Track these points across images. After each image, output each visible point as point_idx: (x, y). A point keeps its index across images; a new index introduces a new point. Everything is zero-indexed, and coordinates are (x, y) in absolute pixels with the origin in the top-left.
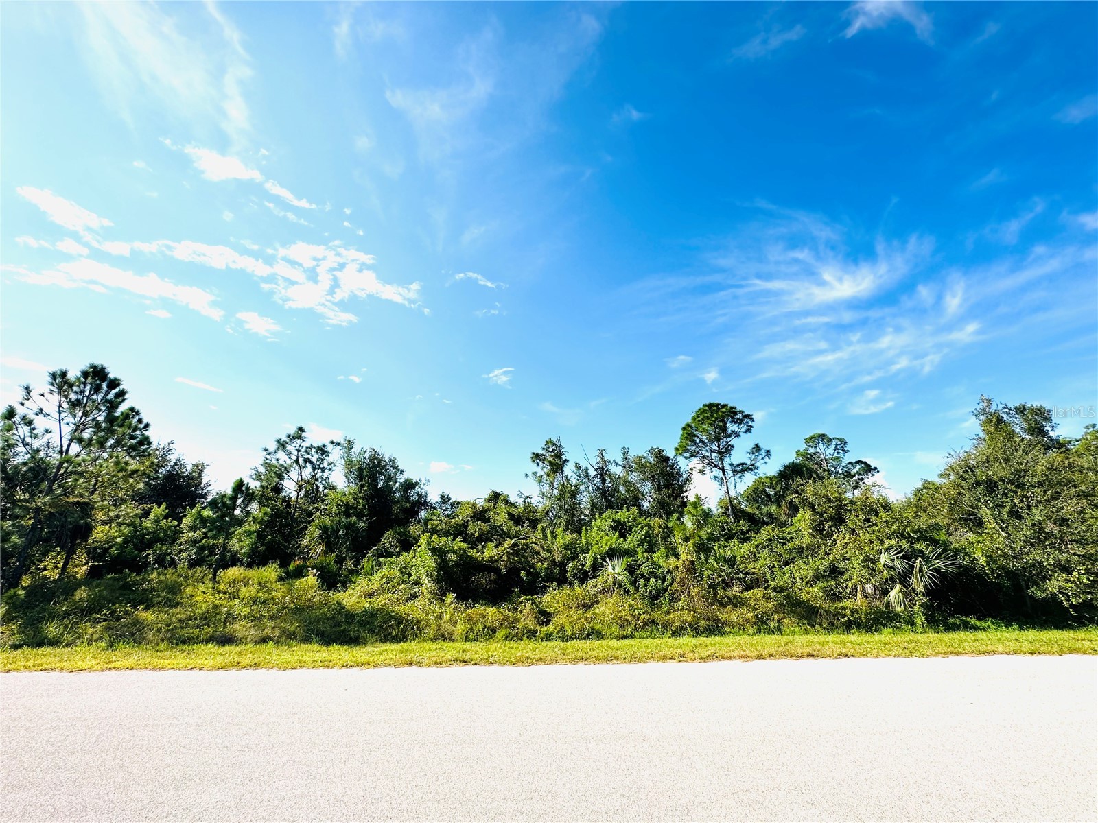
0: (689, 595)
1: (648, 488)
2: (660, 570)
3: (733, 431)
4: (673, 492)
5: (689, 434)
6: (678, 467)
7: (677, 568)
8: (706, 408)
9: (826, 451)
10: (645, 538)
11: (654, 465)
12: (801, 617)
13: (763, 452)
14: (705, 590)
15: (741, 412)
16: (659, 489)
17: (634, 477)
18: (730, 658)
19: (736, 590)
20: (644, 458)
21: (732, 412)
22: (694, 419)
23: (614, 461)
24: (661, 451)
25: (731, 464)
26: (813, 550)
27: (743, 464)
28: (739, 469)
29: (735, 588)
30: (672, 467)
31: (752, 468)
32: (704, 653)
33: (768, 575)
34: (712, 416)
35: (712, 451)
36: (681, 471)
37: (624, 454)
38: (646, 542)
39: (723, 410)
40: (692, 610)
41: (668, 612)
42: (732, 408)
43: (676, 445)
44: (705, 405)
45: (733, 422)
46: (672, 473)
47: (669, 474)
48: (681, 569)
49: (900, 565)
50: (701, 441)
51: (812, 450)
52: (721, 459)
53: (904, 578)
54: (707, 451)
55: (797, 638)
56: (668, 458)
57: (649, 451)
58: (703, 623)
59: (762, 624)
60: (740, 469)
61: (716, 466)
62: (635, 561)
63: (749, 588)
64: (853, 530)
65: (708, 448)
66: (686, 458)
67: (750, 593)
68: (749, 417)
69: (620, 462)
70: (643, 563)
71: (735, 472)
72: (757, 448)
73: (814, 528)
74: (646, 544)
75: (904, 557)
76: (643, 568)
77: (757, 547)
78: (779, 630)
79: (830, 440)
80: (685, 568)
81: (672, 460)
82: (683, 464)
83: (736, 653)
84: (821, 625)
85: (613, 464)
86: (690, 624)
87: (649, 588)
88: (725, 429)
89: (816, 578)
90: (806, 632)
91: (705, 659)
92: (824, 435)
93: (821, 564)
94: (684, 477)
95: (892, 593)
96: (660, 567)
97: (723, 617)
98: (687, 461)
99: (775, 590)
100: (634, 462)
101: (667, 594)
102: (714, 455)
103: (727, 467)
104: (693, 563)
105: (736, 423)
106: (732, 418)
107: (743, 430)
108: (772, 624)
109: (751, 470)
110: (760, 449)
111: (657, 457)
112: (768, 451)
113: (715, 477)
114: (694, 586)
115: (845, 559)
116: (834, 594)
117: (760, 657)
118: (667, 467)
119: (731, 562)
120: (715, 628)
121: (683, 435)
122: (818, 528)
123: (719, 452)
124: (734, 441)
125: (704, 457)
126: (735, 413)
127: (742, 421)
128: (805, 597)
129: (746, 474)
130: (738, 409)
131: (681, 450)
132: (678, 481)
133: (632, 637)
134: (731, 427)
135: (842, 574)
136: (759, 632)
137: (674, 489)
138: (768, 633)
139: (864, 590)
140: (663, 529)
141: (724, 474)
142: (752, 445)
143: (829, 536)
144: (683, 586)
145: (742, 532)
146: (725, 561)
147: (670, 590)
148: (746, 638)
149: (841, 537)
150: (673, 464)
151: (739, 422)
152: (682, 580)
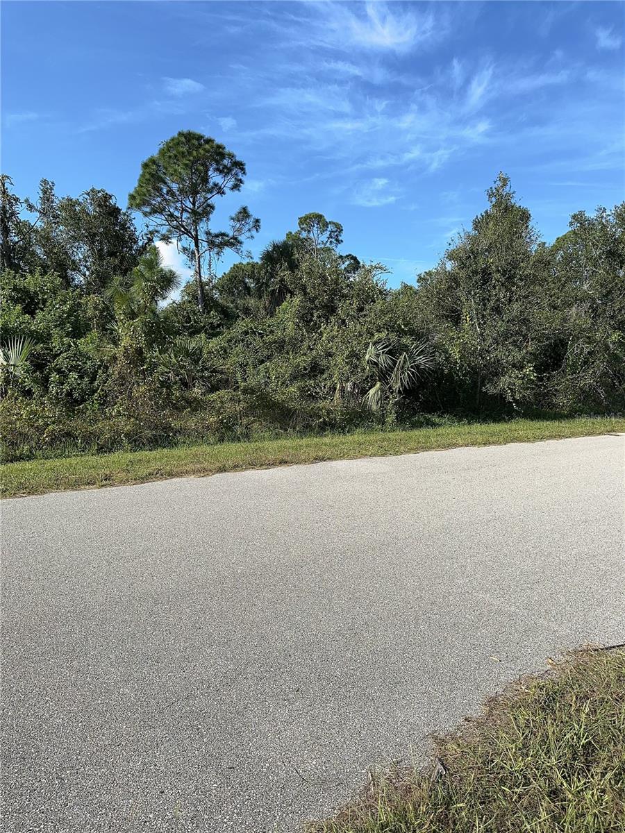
0: (130, 398)
1: (81, 252)
2: (89, 363)
3: (216, 185)
4: (121, 263)
5: (153, 175)
6: (132, 228)
7: (115, 358)
8: (183, 139)
9: (319, 238)
10: (68, 317)
11: (94, 217)
12: (274, 420)
13: (251, 221)
14: (154, 390)
15: (231, 156)
16: (101, 256)
17: (61, 232)
18: (180, 474)
19: (197, 391)
20: (80, 204)
21: (219, 153)
22: (162, 153)
23: (27, 201)
24: (107, 197)
25: (208, 233)
26: (295, 345)
27: (223, 235)
28: (218, 241)
29: (196, 390)
30: (123, 227)
31: (234, 242)
32: (143, 471)
33: (239, 375)
34: (190, 153)
35: (184, 210)
36: (137, 233)
37: (45, 192)
38: (69, 323)
39: (207, 146)
40: (133, 416)
41: (96, 421)
42: (219, 147)
43: (132, 191)
44: (180, 134)
45: (217, 170)
46: (124, 235)
47: (117, 236)
48: (122, 361)
49: (384, 360)
50: (170, 192)
51: (304, 235)
52: (196, 223)
53: (384, 375)
54: (176, 209)
55: (267, 444)
56: (118, 210)
57: (88, 194)
58: (148, 433)
59: (226, 431)
60: (220, 242)
61: (187, 232)
62: (46, 349)
63: (214, 389)
64: (343, 321)
65: (179, 205)
66: (145, 214)
67: (214, 396)
68: (240, 165)
69: (37, 204)
70: (61, 352)
71: (212, 244)
72: (244, 213)
73: (302, 318)
74: (68, 325)
75: (390, 352)
76: (60, 359)
77: (230, 341)
78: (247, 436)
79: (326, 225)
80: (127, 358)
81: (125, 214)
82: (140, 223)
83: (190, 467)
84: (294, 428)
85: (24, 205)
86: (127, 435)
87: (66, 388)
88: (205, 180)
89: (294, 378)
90: (277, 436)
91: (144, 479)
92: (321, 216)
93: (303, 361)
94: (140, 243)
95: (372, 392)
96: (89, 358)
97: (176, 424)
98: (146, 220)
99: (245, 391)
100: (62, 208)
101: (96, 396)
102: (185, 215)
103: (202, 236)
104: (139, 352)
105: (221, 172)
106: (217, 162)
107: (230, 184)
108: (239, 430)
109: (232, 245)
110: (248, 216)
111: (100, 206)
112: (257, 221)
113: (185, 249)
114: (139, 385)
115: (330, 355)
116: (311, 395)
117: (222, 470)
118: (115, 225)
119: (195, 356)
120: (163, 438)
121: (143, 176)
122: (305, 318)
123: (194, 212)
124: (215, 200)
125: (171, 215)
126: (222, 156)
127: (230, 170)
128: (279, 397)
129: (227, 251)
130: (227, 150)
131: (138, 200)
132: (131, 248)
133: (29, 458)
134: (215, 178)
135: (322, 372)
136: (222, 440)
137: (123, 258)
138: (233, 441)
139: (343, 390)
140: (101, 312)
141: (197, 246)
142: (238, 209)
143: (315, 328)
144: (123, 385)
145: (212, 326)
146: (187, 354)
147: (102, 390)
148: (205, 448)
149: (329, 329)
150: (125, 221)
151: (225, 171)
152: (122, 377)
